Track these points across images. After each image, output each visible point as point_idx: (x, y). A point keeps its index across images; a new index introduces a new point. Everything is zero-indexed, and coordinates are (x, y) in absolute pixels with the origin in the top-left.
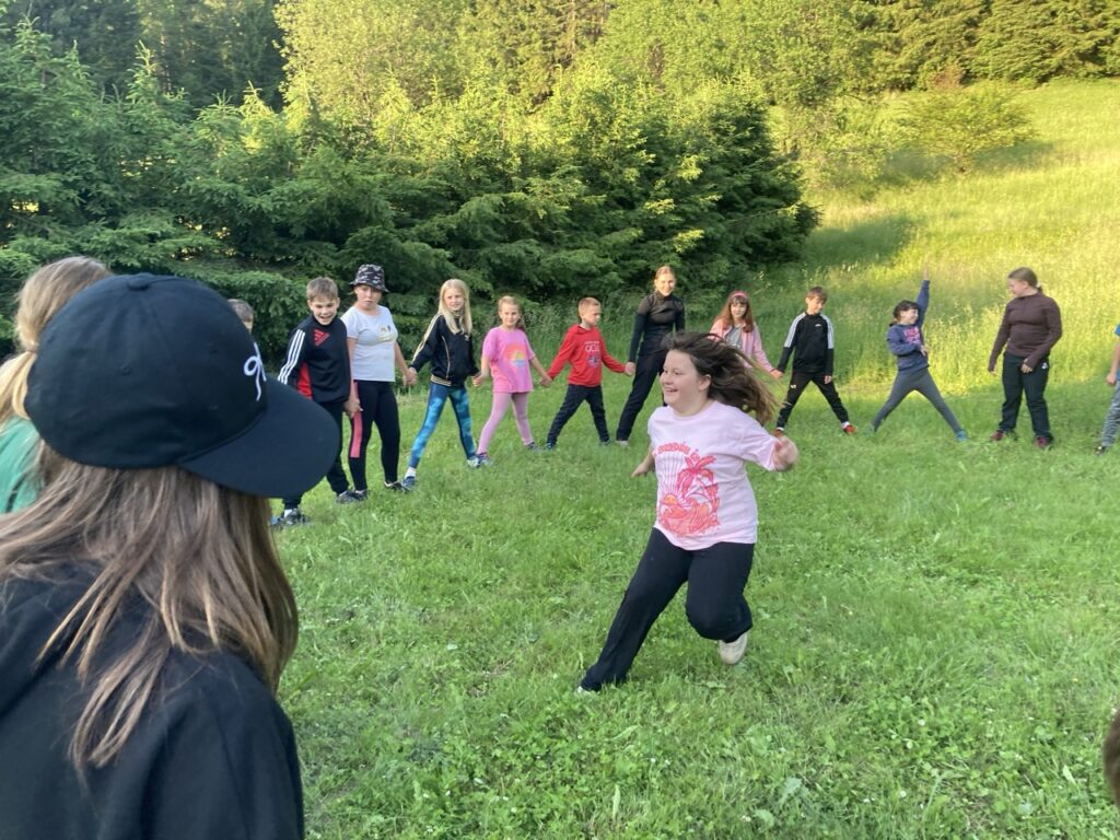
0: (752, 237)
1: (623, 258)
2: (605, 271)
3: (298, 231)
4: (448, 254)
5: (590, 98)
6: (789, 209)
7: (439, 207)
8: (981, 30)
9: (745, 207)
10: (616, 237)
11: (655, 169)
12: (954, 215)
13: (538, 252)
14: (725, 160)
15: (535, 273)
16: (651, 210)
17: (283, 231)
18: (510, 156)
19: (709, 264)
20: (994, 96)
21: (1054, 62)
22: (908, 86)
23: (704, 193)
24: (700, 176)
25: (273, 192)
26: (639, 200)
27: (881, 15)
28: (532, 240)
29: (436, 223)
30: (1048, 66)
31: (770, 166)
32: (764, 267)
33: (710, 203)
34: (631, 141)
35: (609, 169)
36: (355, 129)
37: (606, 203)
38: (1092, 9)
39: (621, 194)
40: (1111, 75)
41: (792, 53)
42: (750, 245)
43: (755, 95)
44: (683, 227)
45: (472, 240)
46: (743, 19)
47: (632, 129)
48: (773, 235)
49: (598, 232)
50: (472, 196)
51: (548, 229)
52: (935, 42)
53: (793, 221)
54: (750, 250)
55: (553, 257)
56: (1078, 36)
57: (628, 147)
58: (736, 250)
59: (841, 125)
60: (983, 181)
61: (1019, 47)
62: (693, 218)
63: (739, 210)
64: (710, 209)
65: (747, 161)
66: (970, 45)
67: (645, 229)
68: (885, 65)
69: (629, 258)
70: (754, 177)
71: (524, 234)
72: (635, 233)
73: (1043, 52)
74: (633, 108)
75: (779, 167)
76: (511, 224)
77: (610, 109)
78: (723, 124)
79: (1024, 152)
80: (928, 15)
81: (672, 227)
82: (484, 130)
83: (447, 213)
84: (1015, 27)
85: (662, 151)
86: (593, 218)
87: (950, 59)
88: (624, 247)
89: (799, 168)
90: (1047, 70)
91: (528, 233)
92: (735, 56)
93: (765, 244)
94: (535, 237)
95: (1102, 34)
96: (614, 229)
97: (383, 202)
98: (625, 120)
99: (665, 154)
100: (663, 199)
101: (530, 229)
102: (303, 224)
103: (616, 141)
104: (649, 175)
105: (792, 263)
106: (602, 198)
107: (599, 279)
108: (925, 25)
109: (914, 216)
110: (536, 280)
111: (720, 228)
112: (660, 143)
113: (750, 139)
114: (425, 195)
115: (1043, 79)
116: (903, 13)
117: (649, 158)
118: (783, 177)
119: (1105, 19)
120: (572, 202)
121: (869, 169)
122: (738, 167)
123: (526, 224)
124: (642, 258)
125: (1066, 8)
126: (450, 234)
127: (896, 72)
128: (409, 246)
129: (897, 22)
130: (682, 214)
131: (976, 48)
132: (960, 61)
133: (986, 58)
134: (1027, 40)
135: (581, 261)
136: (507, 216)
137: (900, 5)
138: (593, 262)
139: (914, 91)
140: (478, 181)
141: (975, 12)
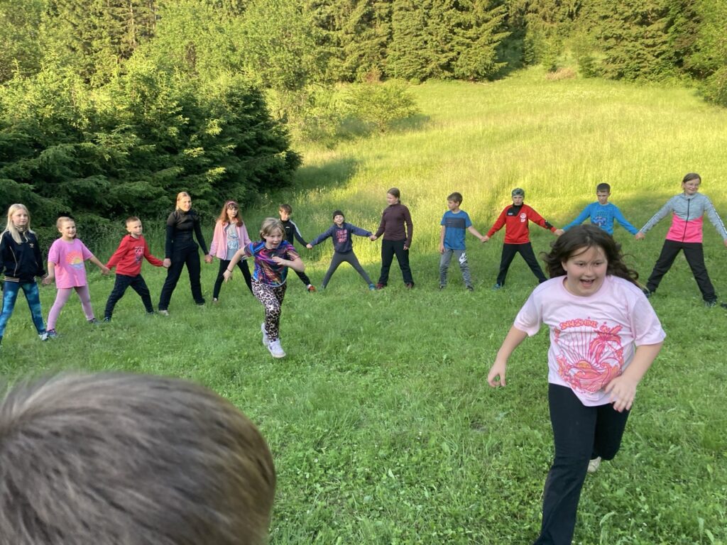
0: (259, 171)
1: (171, 186)
2: (159, 195)
4: (31, 187)
5: (140, 79)
6: (280, 154)
7: (23, 153)
8: (388, 49)
9: (254, 153)
10: (165, 173)
11: (191, 128)
12: (380, 157)
13: (105, 183)
14: (237, 122)
15: (105, 199)
16: (189, 154)
18: (80, 117)
19: (232, 189)
20: (396, 88)
21: (428, 70)
22: (352, 80)
23: (225, 144)
24: (221, 133)
26: (180, 148)
27: (332, 36)
28: (101, 176)
29: (20, 165)
30: (425, 72)
31: (268, 126)
32: (269, 191)
33: (229, 150)
34: (171, 109)
35: (158, 127)
37: (157, 150)
38: (445, 40)
39: (167, 144)
40: (457, 78)
41: (279, 56)
42: (259, 177)
43: (255, 81)
44: (212, 166)
45: (53, 176)
46: (246, 33)
47: (172, 101)
48: (273, 170)
49: (153, 169)
50: (51, 145)
51: (113, 168)
52: (364, 54)
53: (284, 162)
54: (259, 180)
55: (118, 187)
56: (439, 56)
57: (170, 113)
58: (250, 180)
59: (312, 102)
60: (394, 137)
61: (409, 61)
62: (219, 159)
63: (250, 155)
64: (229, 153)
65: (253, 123)
66: (384, 58)
67: (185, 167)
68: (338, 67)
69: (176, 187)
70: (258, 134)
71: (96, 172)
72: (178, 170)
73: (422, 64)
74: (171, 87)
75: (274, 128)
76: (85, 164)
77: (155, 87)
78: (235, 99)
79: (414, 121)
80: (359, 38)
81: (205, 165)
82: (58, 99)
83: (30, 158)
84: (406, 49)
85: (194, 116)
86: (148, 160)
87: (373, 65)
88: (171, 179)
89: (286, 128)
90: (425, 74)
91: (99, 170)
92: (242, 56)
93: (269, 176)
94: (104, 174)
95: (451, 55)
96: (164, 167)
98: (166, 95)
99: (197, 118)
100: (196, 148)
101: (101, 169)
103: (161, 109)
104: (186, 131)
105: (286, 188)
106: (152, 147)
107: (154, 201)
108: (358, 45)
109: (358, 158)
110: (106, 203)
111: (237, 166)
112: (193, 111)
113: (254, 110)
114: (12, 145)
115: (423, 79)
117: (184, 120)
118: (276, 134)
119: (453, 46)
120: (130, 149)
121: (330, 130)
122: (247, 127)
123: (96, 164)
124: (186, 186)
125: (432, 39)
126: (33, 172)
127: (344, 71)
129: (342, 41)
130: (211, 157)
131: (387, 60)
132: (379, 67)
133: (393, 66)
134: (414, 56)
135: (140, 189)
136: (80, 159)
137: (343, 31)
138: (149, 190)
139: (355, 83)
140: (56, 134)
141: (384, 39)
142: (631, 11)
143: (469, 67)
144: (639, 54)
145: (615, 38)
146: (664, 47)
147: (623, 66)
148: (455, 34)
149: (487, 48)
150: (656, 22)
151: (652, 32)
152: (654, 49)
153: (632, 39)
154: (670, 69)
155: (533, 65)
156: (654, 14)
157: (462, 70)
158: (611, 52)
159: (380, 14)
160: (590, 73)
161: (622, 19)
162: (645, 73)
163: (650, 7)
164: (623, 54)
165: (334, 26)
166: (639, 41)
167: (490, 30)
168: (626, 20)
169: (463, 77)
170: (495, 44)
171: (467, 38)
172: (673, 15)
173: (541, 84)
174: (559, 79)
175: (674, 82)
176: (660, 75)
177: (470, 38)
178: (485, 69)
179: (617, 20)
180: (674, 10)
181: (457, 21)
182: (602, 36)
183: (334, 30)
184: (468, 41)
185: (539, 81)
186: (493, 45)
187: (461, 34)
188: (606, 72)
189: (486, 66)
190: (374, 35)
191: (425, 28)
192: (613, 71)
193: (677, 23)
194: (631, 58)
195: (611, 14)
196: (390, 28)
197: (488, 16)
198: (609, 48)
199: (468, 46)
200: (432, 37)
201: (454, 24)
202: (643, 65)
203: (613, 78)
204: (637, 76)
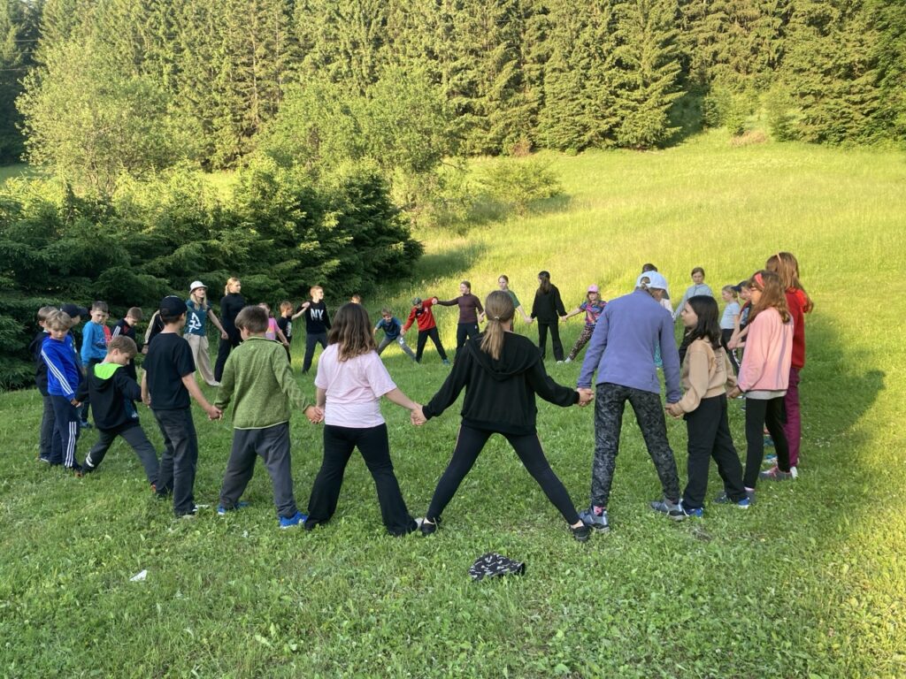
0: (377, 262)
1: (289, 279)
2: (276, 287)
3: (65, 271)
4: (167, 281)
5: (261, 177)
6: (399, 244)
7: (159, 251)
8: (540, 116)
9: (372, 243)
10: (282, 266)
11: (308, 220)
14: (356, 214)
16: (305, 248)
17: (55, 271)
18: (207, 216)
19: (348, 281)
21: (586, 138)
22: (495, 153)
23: (342, 236)
24: (338, 225)
25: (49, 248)
26: (298, 242)
27: (475, 104)
29: (158, 261)
30: (583, 141)
31: (390, 215)
32: (387, 282)
33: (345, 242)
34: (290, 204)
35: (276, 222)
36: (99, 203)
37: (275, 244)
38: (606, 104)
39: (285, 238)
40: (622, 147)
41: (406, 138)
42: (375, 267)
44: (328, 258)
45: (183, 272)
46: (371, 114)
47: (290, 196)
48: (393, 260)
49: (271, 262)
50: (182, 243)
51: (235, 263)
52: (511, 124)
53: (403, 252)
54: (376, 271)
56: (599, 122)
57: (288, 207)
58: (367, 270)
59: (442, 184)
61: (564, 129)
62: (336, 252)
63: (369, 245)
64: (346, 245)
65: (372, 213)
66: (535, 126)
67: (302, 260)
68: (481, 138)
69: (293, 279)
70: (376, 223)
71: (220, 267)
72: (294, 263)
73: (579, 132)
75: (394, 216)
76: (210, 260)
77: (274, 183)
78: (355, 189)
80: (505, 105)
81: (321, 258)
82: (188, 200)
83: (165, 255)
84: (560, 115)
85: (312, 209)
86: (266, 254)
87: (522, 135)
88: (288, 272)
89: (406, 217)
90: (582, 144)
91: (222, 265)
92: (368, 138)
93: (387, 266)
94: (227, 268)
95: (614, 120)
96: (282, 260)
97: (123, 251)
98: (285, 190)
99: (315, 211)
100: (313, 240)
101: (223, 263)
102: (68, 267)
103: (280, 204)
104: (303, 225)
105: (406, 279)
106: (271, 241)
107: (270, 292)
108: (504, 113)
109: (488, 244)
111: (354, 258)
112: (312, 204)
113: (374, 199)
114: (150, 244)
115: (581, 149)
116: (489, 104)
117: (302, 214)
118: (395, 224)
119: (615, 110)
120: (250, 245)
121: (461, 214)
122: (366, 218)
123: (220, 260)
124: (302, 279)
125: (590, 104)
126: (168, 268)
127: (488, 143)
128: (140, 277)
129: (486, 110)
130: (328, 249)
131: (538, 128)
132: (529, 136)
133: (545, 135)
134: (569, 124)
135: (258, 282)
136: (206, 255)
137: (487, 98)
138: (266, 282)
139: (501, 156)
140: (186, 233)
141: (535, 105)
142: (831, 63)
143: (635, 134)
144: (844, 113)
145: (813, 94)
146: (875, 104)
147: (825, 127)
148: (618, 96)
149: (656, 111)
150: (865, 75)
151: (859, 86)
152: (863, 106)
153: (834, 95)
154: (884, 129)
155: (717, 128)
156: (860, 66)
157: (626, 137)
158: (810, 111)
159: (529, 78)
160: (785, 136)
161: (822, 73)
162: (853, 135)
163: (856, 57)
164: (824, 113)
165: (477, 93)
166: (844, 98)
167: (660, 90)
168: (827, 73)
169: (628, 145)
170: (666, 107)
171: (633, 101)
172: (883, 66)
173: (723, 151)
174: (746, 145)
175: (888, 145)
176: (871, 138)
177: (636, 100)
178: (654, 135)
179: (816, 73)
180: (883, 61)
181: (621, 81)
182: (798, 93)
183: (477, 97)
184: (633, 104)
185: (721, 147)
186: (663, 108)
187: (624, 97)
188: (805, 134)
189: (655, 132)
190: (523, 101)
191: (582, 91)
192: (812, 133)
193: (888, 76)
194: (834, 118)
195: (808, 66)
196: (541, 92)
197: (657, 74)
198: (806, 107)
199: (634, 109)
200: (590, 100)
201: (616, 84)
202: (849, 125)
203: (813, 141)
204: (842, 139)
